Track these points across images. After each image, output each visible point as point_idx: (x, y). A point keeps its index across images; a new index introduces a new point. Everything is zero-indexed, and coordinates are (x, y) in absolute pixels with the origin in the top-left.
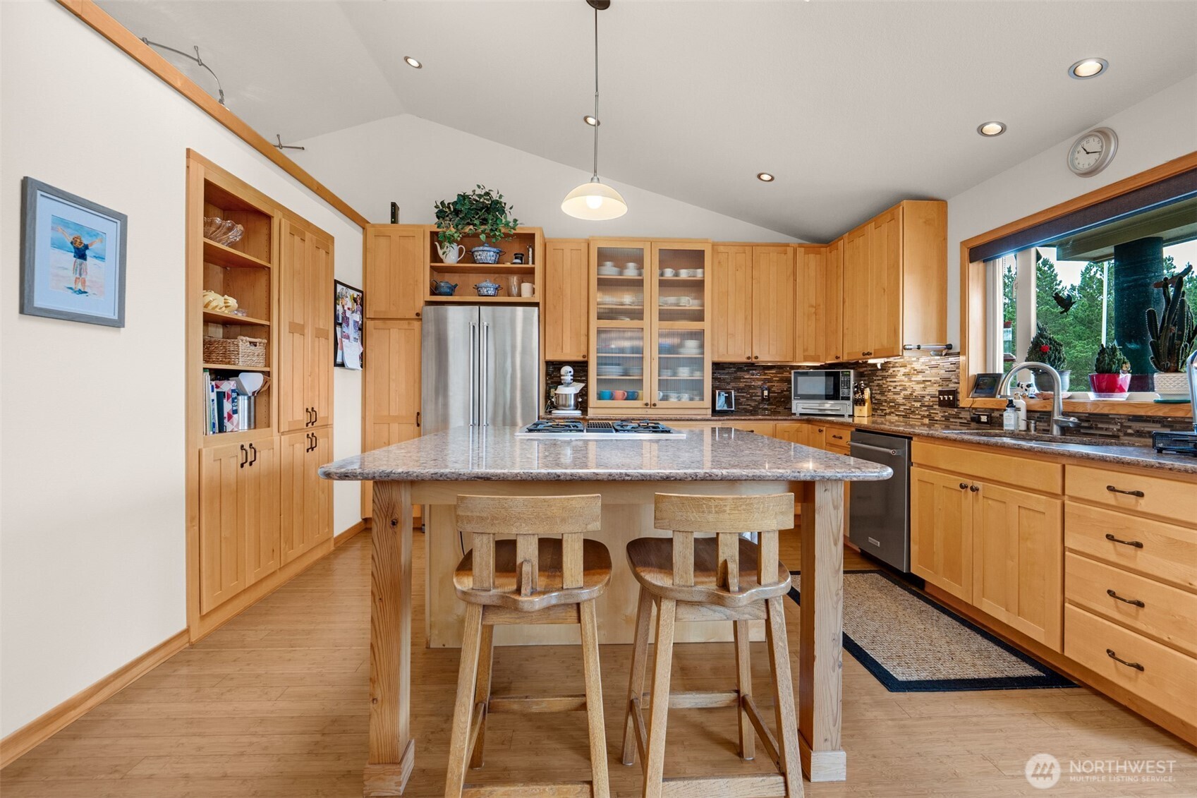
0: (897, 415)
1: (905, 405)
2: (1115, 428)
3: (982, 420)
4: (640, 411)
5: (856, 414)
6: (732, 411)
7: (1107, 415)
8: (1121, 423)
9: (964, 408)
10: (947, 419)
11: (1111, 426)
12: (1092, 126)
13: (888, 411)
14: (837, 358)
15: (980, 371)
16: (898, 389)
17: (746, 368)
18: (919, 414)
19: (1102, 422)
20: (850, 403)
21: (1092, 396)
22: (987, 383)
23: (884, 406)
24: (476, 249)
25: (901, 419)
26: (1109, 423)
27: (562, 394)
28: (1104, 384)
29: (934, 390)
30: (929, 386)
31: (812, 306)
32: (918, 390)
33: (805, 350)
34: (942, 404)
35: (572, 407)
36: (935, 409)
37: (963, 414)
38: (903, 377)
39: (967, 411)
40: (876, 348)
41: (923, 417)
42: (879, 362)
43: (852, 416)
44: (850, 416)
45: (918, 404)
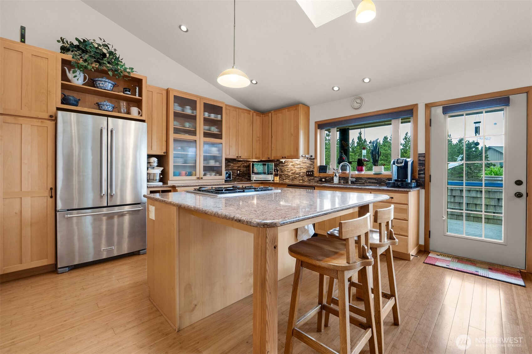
0: (289, 180)
1: (292, 176)
2: (363, 181)
3: (323, 180)
4: (194, 182)
5: (275, 180)
6: (231, 180)
7: (361, 178)
8: (365, 180)
9: (316, 177)
10: (309, 180)
11: (362, 181)
12: (357, 95)
13: (285, 178)
14: (269, 158)
15: (320, 165)
16: (289, 170)
17: (231, 161)
18: (298, 179)
19: (360, 180)
20: (273, 176)
21: (357, 172)
22: (323, 169)
23: (283, 176)
24: (97, 79)
25: (291, 181)
26: (362, 180)
27: (152, 173)
28: (360, 169)
29: (305, 171)
30: (302, 169)
31: (258, 137)
32: (298, 171)
33: (256, 155)
34: (308, 175)
35: (158, 181)
36: (305, 177)
37: (316, 179)
38: (292, 166)
39: (317, 178)
40: (288, 155)
41: (300, 180)
42: (283, 160)
43: (273, 180)
44: (272, 180)
45: (298, 176)
